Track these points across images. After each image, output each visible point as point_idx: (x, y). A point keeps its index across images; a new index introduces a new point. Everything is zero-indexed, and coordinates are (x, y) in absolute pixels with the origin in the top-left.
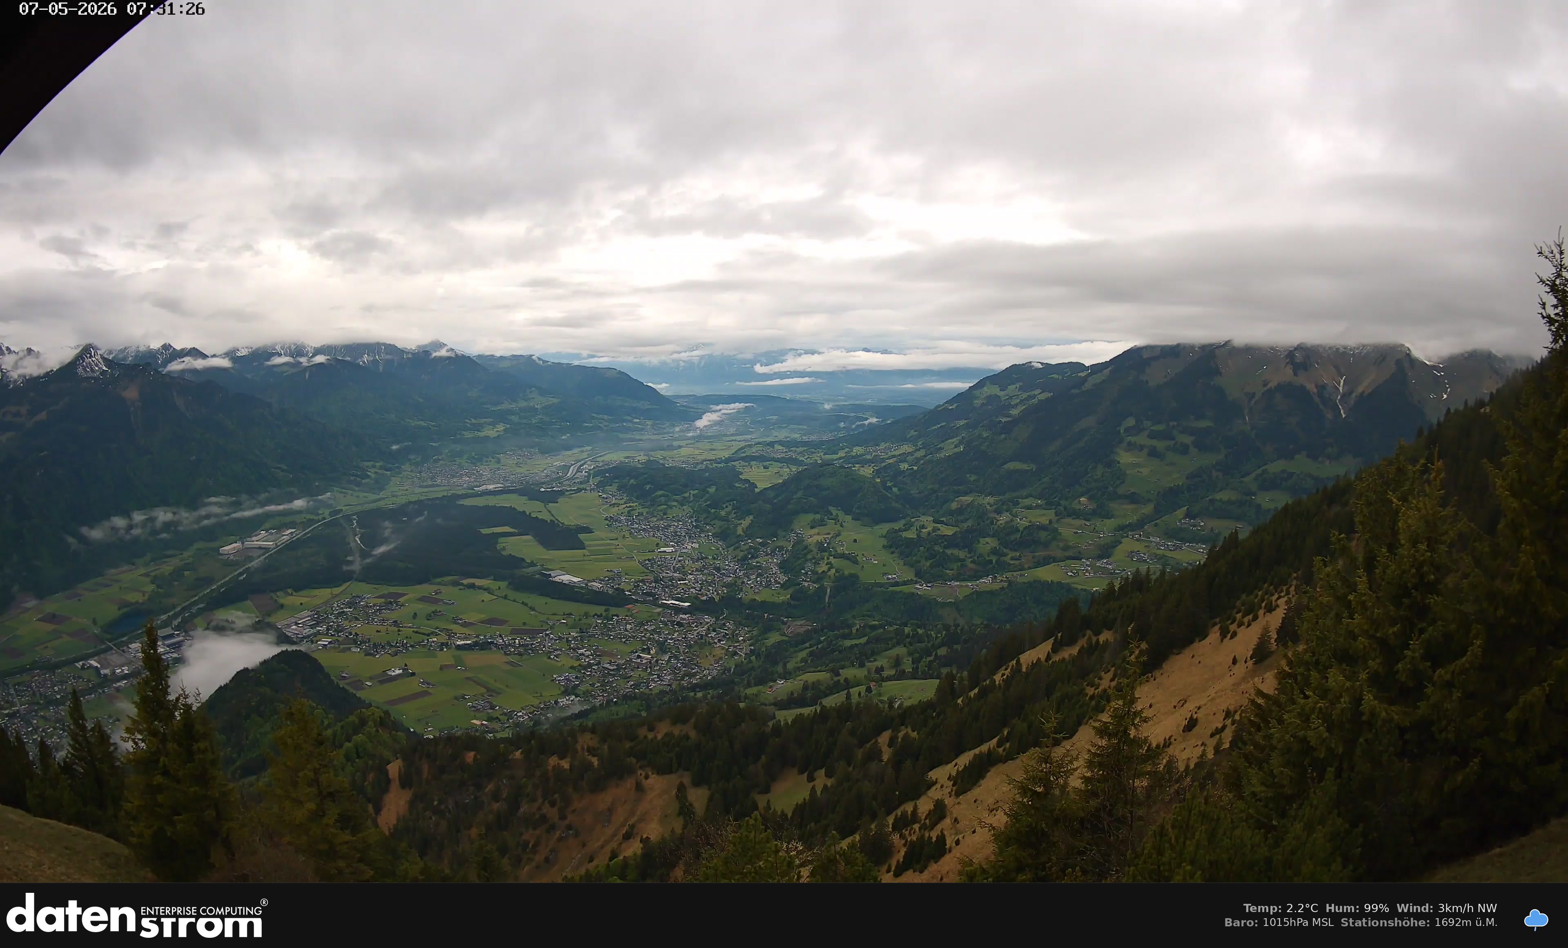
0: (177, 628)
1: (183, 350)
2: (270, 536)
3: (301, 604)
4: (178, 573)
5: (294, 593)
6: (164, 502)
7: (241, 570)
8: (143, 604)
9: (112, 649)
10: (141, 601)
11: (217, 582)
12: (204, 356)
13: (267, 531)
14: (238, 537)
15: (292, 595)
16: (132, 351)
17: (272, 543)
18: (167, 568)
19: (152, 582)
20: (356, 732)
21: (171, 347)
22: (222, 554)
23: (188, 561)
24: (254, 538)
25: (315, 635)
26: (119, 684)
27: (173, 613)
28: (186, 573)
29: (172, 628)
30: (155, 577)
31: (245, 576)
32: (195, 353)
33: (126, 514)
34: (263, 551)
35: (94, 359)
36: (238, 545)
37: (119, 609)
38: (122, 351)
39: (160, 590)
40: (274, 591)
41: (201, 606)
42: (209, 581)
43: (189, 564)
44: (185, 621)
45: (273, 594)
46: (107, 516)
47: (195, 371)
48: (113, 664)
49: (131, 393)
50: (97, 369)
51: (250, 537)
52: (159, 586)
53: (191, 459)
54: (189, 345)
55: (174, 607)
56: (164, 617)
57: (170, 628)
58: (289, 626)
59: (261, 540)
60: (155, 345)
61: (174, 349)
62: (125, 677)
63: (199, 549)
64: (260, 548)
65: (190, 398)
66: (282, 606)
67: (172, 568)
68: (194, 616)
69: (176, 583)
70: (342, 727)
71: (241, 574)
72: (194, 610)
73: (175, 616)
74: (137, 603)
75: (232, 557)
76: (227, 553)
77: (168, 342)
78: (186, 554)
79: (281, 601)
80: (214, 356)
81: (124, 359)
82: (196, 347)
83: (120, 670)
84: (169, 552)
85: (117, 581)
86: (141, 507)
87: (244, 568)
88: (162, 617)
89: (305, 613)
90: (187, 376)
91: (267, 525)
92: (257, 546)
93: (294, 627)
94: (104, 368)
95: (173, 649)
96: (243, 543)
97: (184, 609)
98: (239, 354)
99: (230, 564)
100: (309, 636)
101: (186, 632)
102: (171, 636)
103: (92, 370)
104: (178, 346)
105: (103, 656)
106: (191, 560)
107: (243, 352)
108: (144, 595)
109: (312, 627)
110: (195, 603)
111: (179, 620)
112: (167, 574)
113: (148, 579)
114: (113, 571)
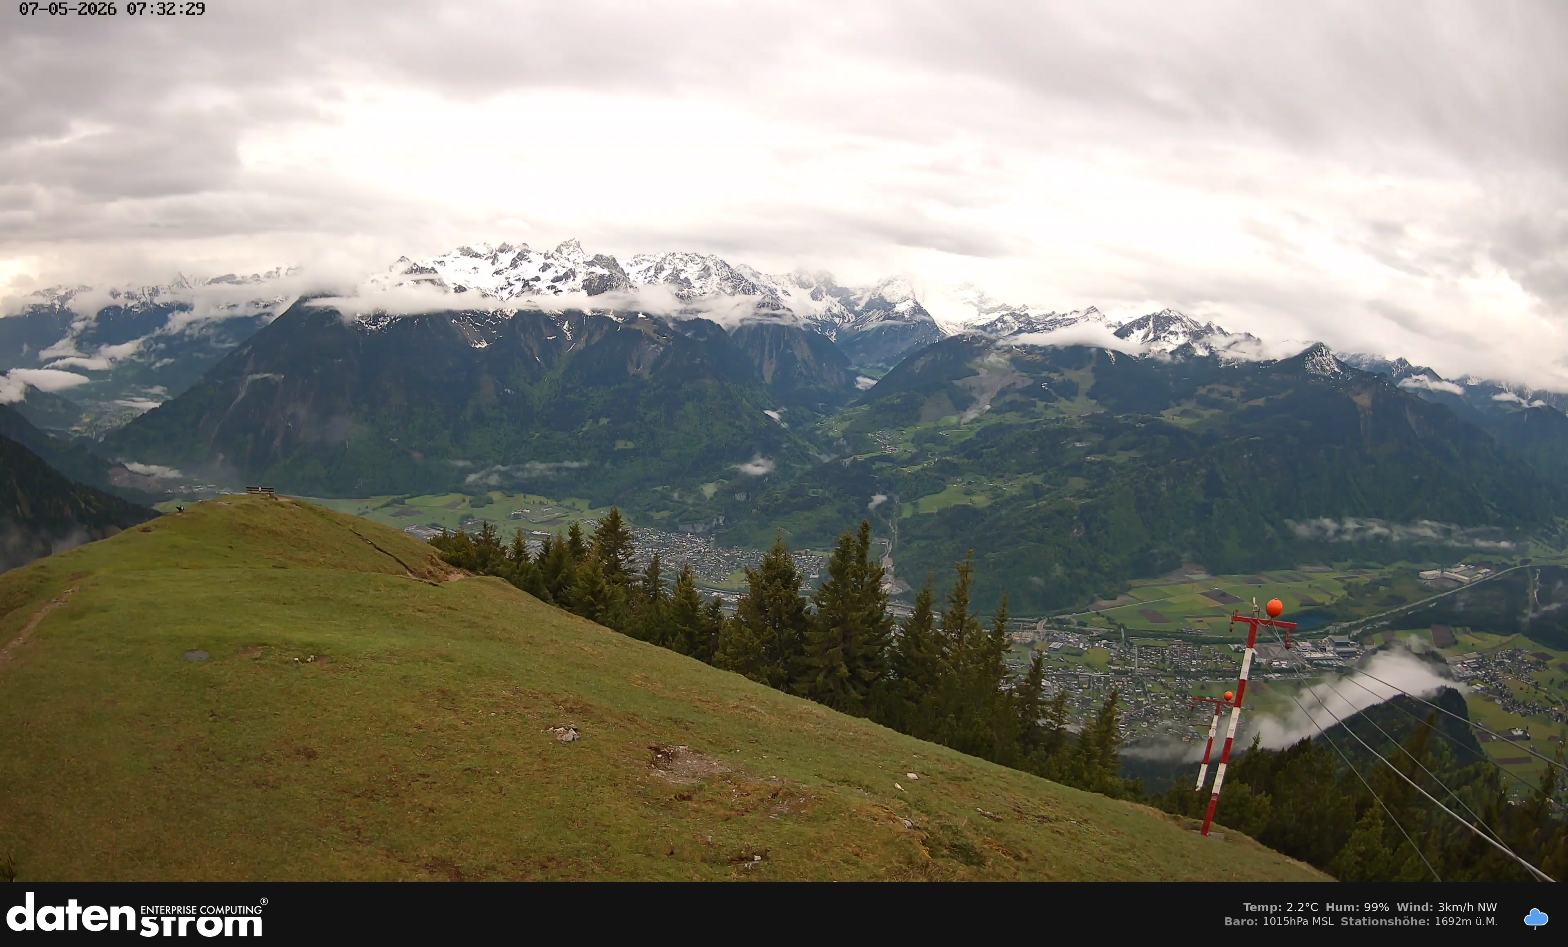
0: (1355, 639)
1: (1418, 368)
2: (1467, 571)
3: (1473, 645)
4: (1373, 586)
5: (1471, 633)
6: (1379, 514)
7: (1433, 598)
8: (1329, 607)
9: (1278, 640)
10: (1327, 604)
11: (1408, 604)
12: (1437, 378)
13: (1466, 565)
14: (1440, 565)
15: (1468, 633)
16: (1367, 358)
17: (1467, 578)
18: (1364, 579)
19: (1345, 588)
20: (1466, 784)
21: (1407, 362)
22: (1420, 578)
23: (1386, 577)
24: (1454, 570)
25: (1473, 678)
26: (1270, 675)
27: (1355, 622)
28: (1382, 588)
29: (1349, 637)
30: (1349, 584)
31: (1434, 604)
32: (1429, 372)
33: (1338, 517)
34: (1457, 584)
35: (1325, 358)
36: (1437, 572)
37: (1301, 605)
38: (1357, 356)
39: (1350, 598)
40: (1455, 626)
41: (1386, 623)
42: (1401, 600)
43: (1387, 579)
44: (1365, 634)
45: (1452, 628)
46: (1315, 515)
47: (1428, 392)
48: (1272, 655)
49: (1363, 400)
50: (1328, 368)
51: (1450, 567)
52: (1350, 594)
53: (1414, 478)
54: (1424, 365)
55: (1359, 617)
56: (1345, 625)
57: (1347, 636)
58: (1456, 663)
59: (1459, 573)
60: (1391, 358)
61: (1409, 365)
62: (1280, 671)
63: (1400, 568)
64: (1456, 580)
65: (1422, 417)
66: (1456, 642)
67: (1369, 580)
68: (1375, 631)
69: (1369, 595)
70: (1459, 775)
71: (1432, 602)
72: (1377, 625)
73: (1356, 627)
74: (1323, 604)
75: (1429, 583)
76: (1425, 578)
77: (1404, 357)
78: (1387, 570)
79: (1459, 637)
80: (1447, 380)
81: (1358, 364)
82: (1432, 368)
83: (1278, 663)
84: (1371, 564)
85: (1309, 579)
86: (1355, 514)
87: (1436, 597)
88: (1343, 624)
89: (1474, 654)
90: (1421, 396)
91: (1468, 560)
92: (1454, 578)
93: (1459, 666)
94: (1336, 370)
95: (1342, 657)
96: (1442, 572)
97: (1367, 622)
98: (1470, 383)
99: (1425, 590)
100: (1467, 678)
101: (1362, 644)
102: (1346, 644)
103: (1322, 368)
104: (1414, 363)
105: (1264, 645)
106: (1390, 576)
107: (1472, 382)
108: (1332, 599)
109: (1474, 669)
110: (1380, 619)
111: (1360, 631)
112: (1362, 584)
113: (1341, 585)
114: (1307, 568)
